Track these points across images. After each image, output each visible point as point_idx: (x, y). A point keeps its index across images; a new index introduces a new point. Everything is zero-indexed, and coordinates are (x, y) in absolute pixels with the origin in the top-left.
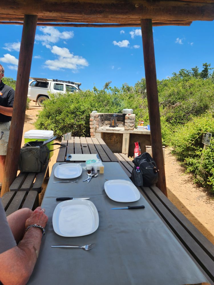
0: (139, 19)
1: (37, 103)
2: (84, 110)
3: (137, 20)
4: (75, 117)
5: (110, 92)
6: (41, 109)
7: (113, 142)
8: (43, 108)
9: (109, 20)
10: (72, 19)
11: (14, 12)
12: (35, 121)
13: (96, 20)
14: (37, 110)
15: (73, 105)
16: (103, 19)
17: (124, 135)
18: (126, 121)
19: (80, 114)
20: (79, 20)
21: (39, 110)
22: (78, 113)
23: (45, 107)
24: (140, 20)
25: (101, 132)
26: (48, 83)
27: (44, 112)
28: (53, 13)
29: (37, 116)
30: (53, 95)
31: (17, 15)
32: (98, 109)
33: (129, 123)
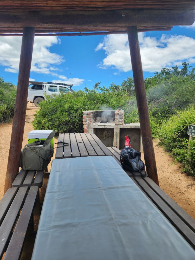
0: (126, 26)
1: (34, 104)
2: (77, 108)
3: (124, 28)
4: (69, 115)
5: (100, 91)
6: (38, 109)
7: (105, 137)
8: (40, 108)
9: (98, 29)
10: (66, 29)
11: (15, 25)
12: (33, 120)
13: (87, 30)
14: (34, 110)
15: (67, 105)
16: (93, 28)
17: (114, 129)
18: (116, 117)
19: (74, 113)
20: (72, 29)
21: (36, 110)
22: (72, 111)
23: (41, 107)
24: (126, 28)
25: (93, 128)
26: (43, 86)
27: (41, 112)
28: (49, 25)
29: (34, 115)
30: (49, 96)
31: (17, 28)
32: (89, 107)
33: (119, 119)
